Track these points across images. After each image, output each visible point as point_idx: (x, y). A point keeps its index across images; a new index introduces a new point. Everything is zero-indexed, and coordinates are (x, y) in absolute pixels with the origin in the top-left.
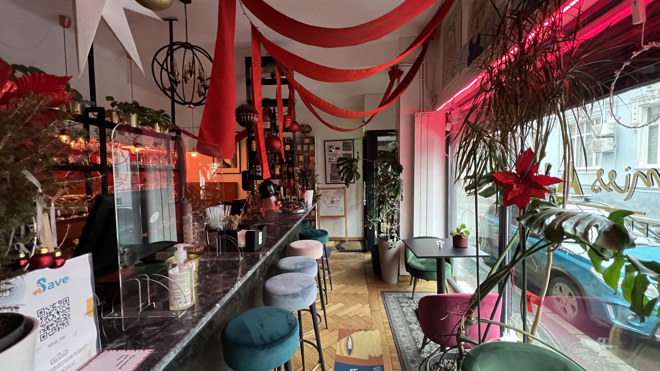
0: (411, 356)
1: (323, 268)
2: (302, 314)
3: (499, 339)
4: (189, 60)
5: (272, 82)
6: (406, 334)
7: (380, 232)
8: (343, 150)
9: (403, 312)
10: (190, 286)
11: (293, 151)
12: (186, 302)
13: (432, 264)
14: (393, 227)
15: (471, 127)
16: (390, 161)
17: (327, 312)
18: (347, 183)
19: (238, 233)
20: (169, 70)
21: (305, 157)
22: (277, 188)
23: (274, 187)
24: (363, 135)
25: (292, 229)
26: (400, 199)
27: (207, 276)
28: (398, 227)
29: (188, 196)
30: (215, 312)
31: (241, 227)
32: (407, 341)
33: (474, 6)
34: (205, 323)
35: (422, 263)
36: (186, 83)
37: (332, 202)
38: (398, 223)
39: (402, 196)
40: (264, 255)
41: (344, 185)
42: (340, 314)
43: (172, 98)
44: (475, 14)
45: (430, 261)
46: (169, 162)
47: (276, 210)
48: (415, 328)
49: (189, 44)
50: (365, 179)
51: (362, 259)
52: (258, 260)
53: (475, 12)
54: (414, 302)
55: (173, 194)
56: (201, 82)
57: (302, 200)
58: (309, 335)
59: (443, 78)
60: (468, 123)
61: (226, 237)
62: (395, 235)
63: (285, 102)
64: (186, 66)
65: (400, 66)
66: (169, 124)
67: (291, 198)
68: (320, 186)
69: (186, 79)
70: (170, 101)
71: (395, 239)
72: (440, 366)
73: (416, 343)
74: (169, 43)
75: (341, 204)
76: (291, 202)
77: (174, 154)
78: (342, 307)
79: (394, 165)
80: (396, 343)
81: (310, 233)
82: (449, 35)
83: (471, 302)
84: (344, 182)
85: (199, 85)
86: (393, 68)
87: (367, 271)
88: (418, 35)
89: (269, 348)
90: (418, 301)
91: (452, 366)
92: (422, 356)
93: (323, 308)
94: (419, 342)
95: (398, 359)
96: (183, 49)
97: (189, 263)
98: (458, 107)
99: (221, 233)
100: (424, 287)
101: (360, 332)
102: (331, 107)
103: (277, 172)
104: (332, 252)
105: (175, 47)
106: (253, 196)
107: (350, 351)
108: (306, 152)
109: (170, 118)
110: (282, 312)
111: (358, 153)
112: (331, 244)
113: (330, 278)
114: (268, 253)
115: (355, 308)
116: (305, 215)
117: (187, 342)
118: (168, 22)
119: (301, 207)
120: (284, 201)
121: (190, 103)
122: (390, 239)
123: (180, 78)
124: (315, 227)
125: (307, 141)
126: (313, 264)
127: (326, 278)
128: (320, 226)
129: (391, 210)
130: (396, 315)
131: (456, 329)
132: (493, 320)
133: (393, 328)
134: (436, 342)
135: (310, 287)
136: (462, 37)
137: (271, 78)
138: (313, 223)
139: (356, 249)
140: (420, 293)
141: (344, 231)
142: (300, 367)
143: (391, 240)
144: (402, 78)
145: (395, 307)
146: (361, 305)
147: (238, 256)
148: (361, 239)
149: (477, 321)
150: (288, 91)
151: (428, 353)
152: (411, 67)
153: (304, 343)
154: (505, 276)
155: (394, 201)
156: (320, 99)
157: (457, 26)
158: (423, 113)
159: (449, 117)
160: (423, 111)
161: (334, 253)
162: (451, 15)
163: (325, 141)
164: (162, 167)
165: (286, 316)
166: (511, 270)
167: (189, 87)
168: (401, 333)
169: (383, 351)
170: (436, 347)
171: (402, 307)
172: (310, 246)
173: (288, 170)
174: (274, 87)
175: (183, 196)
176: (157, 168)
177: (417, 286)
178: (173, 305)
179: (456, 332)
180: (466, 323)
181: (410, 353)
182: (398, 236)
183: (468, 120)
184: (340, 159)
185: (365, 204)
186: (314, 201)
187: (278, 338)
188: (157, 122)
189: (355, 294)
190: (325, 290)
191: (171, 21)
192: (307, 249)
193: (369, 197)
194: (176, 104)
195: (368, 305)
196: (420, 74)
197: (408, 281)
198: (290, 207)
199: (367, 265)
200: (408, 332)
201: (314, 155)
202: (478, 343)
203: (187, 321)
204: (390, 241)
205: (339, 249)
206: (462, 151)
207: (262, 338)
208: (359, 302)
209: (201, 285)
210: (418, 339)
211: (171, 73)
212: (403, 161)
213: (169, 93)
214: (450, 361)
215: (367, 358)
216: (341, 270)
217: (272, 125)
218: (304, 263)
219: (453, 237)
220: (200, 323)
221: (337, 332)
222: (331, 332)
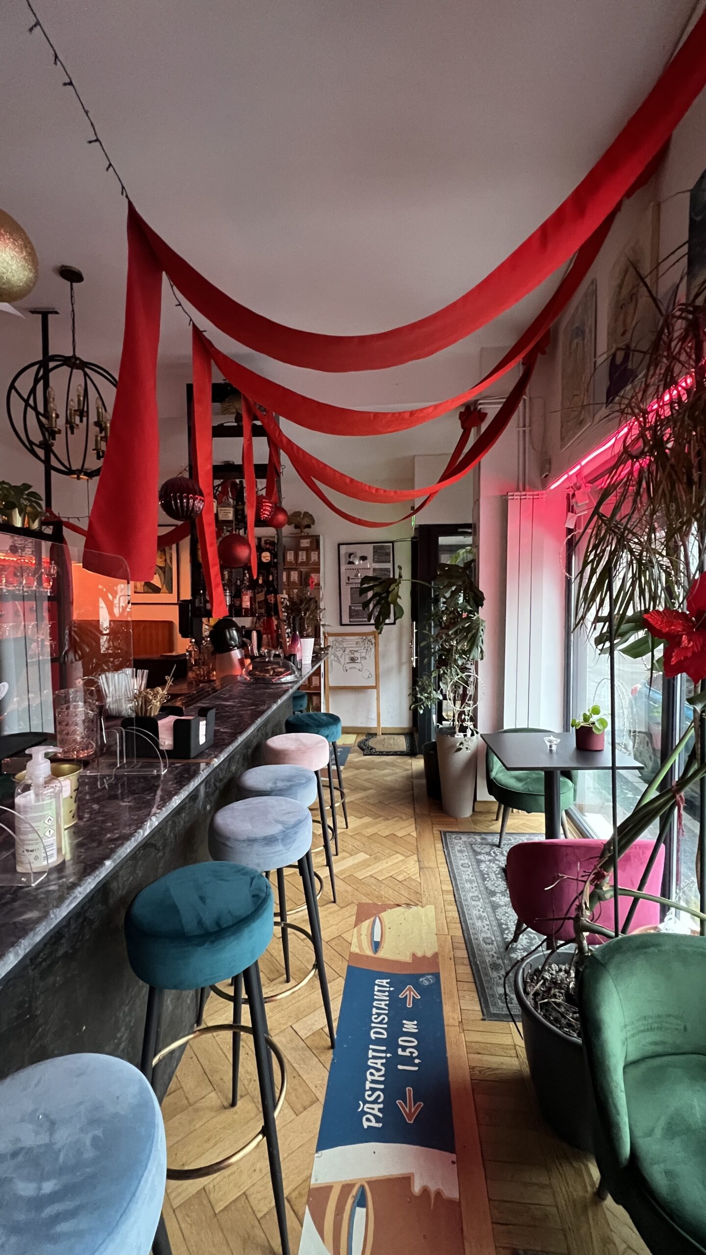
0: (493, 956)
1: (330, 787)
2: (285, 874)
3: (656, 928)
4: (78, 390)
5: (235, 432)
6: (485, 914)
7: (441, 719)
8: (374, 561)
9: (481, 871)
10: (55, 827)
11: (276, 564)
12: (47, 858)
13: (537, 780)
14: (467, 709)
15: (606, 524)
16: (460, 583)
17: (335, 871)
18: (379, 625)
19: (159, 722)
20: (41, 409)
21: (300, 573)
22: (245, 634)
23: (237, 631)
24: (412, 533)
25: (269, 712)
26: (479, 656)
27: (96, 807)
28: (476, 710)
29: (74, 646)
30: (102, 876)
31: (166, 711)
32: (487, 927)
33: (620, 292)
34: (80, 897)
35: (519, 779)
36: (72, 433)
37: (353, 660)
38: (475, 702)
39: (482, 651)
40: (208, 764)
41: (373, 628)
42: (361, 875)
43: (47, 462)
44: (621, 307)
45: (534, 775)
46: (40, 584)
47: (241, 675)
48: (502, 903)
49: (79, 359)
50: (414, 617)
51: (407, 770)
52: (195, 773)
53: (620, 306)
54: (502, 853)
55: (48, 643)
56: (101, 432)
57: (291, 656)
58: (298, 914)
59: (562, 427)
60: (601, 516)
61: (137, 730)
62: (469, 724)
63: (261, 471)
64: (72, 400)
65: (480, 404)
66: (39, 509)
67: (269, 652)
68: (328, 630)
69: (71, 426)
70: (42, 467)
71: (469, 733)
72: (543, 978)
73: (502, 932)
74: (40, 358)
75: (369, 665)
76: (269, 662)
77: (50, 568)
78: (365, 861)
79: (468, 591)
80: (465, 929)
81: (307, 720)
82: (574, 346)
83: (602, 856)
84: (372, 621)
85: (97, 436)
86: (467, 406)
87: (416, 792)
88: (513, 343)
89: (213, 942)
90: (508, 850)
91: (567, 978)
92: (513, 955)
93: (329, 864)
94: (508, 929)
95: (466, 961)
96: (66, 369)
97: (56, 783)
98: (589, 482)
99: (127, 722)
100: (522, 825)
101: (399, 908)
102: (348, 481)
103: (246, 603)
104: (350, 755)
105: (52, 365)
106: (200, 649)
107: (376, 946)
108: (302, 563)
109: (41, 499)
110: (243, 871)
111: (400, 568)
112: (351, 740)
113: (343, 804)
114: (216, 762)
115: (390, 864)
116: (296, 687)
117: (43, 934)
118: (40, 316)
119: (288, 670)
120: (258, 660)
121: (78, 472)
122: (460, 732)
123: (61, 423)
124: (319, 709)
125: (305, 543)
126: (309, 780)
127: (337, 805)
128: (328, 705)
129: (461, 677)
130: (467, 877)
131: (574, 907)
132: (644, 891)
133: (461, 902)
134: (539, 931)
135: (299, 823)
136: (597, 349)
137: (236, 424)
138: (315, 698)
139: (396, 749)
140: (515, 836)
141: (374, 716)
142: (282, 975)
143: (462, 734)
144: (484, 427)
145: (466, 861)
146: (401, 858)
147: (159, 767)
148: (406, 731)
149: (612, 893)
150: (267, 449)
151: (524, 950)
152: (501, 406)
153: (289, 930)
154: (668, 807)
155: (468, 660)
156: (325, 465)
157: (587, 330)
158: (524, 493)
159: (573, 502)
160: (524, 490)
161: (355, 757)
162: (577, 308)
163: (339, 545)
164: (27, 592)
165: (249, 880)
166: (678, 796)
167: (77, 439)
168: (475, 913)
169: (440, 946)
170: (540, 940)
171: (479, 862)
172: (304, 745)
173: (266, 599)
174: (240, 441)
175: (67, 648)
176: (17, 595)
177: (509, 822)
178: (22, 862)
179: (573, 913)
180: (592, 896)
181: (490, 951)
182: (475, 726)
183: (600, 510)
184: (366, 579)
185: (414, 664)
186: (316, 658)
187: (231, 923)
188: (14, 507)
189: (392, 837)
190: (334, 830)
191: (45, 315)
192: (298, 750)
193: (422, 652)
194: (53, 473)
195: (415, 857)
196: (519, 418)
197: (493, 813)
198: (267, 671)
199: (416, 781)
200: (489, 910)
201: (318, 571)
202: (613, 934)
203: (48, 893)
204: (459, 736)
205: (365, 749)
206: (589, 568)
207: (200, 922)
208: (397, 852)
209: (81, 823)
210: (507, 925)
211: (43, 416)
212: (485, 584)
213: (41, 453)
214: (563, 967)
215: (408, 959)
216: (365, 789)
217: (236, 513)
218: (289, 779)
219: (577, 731)
220: (71, 898)
221: (354, 909)
222: (342, 908)
